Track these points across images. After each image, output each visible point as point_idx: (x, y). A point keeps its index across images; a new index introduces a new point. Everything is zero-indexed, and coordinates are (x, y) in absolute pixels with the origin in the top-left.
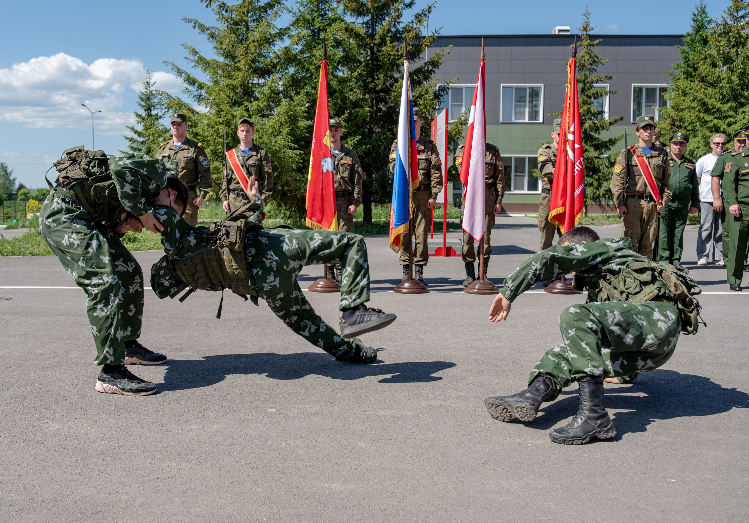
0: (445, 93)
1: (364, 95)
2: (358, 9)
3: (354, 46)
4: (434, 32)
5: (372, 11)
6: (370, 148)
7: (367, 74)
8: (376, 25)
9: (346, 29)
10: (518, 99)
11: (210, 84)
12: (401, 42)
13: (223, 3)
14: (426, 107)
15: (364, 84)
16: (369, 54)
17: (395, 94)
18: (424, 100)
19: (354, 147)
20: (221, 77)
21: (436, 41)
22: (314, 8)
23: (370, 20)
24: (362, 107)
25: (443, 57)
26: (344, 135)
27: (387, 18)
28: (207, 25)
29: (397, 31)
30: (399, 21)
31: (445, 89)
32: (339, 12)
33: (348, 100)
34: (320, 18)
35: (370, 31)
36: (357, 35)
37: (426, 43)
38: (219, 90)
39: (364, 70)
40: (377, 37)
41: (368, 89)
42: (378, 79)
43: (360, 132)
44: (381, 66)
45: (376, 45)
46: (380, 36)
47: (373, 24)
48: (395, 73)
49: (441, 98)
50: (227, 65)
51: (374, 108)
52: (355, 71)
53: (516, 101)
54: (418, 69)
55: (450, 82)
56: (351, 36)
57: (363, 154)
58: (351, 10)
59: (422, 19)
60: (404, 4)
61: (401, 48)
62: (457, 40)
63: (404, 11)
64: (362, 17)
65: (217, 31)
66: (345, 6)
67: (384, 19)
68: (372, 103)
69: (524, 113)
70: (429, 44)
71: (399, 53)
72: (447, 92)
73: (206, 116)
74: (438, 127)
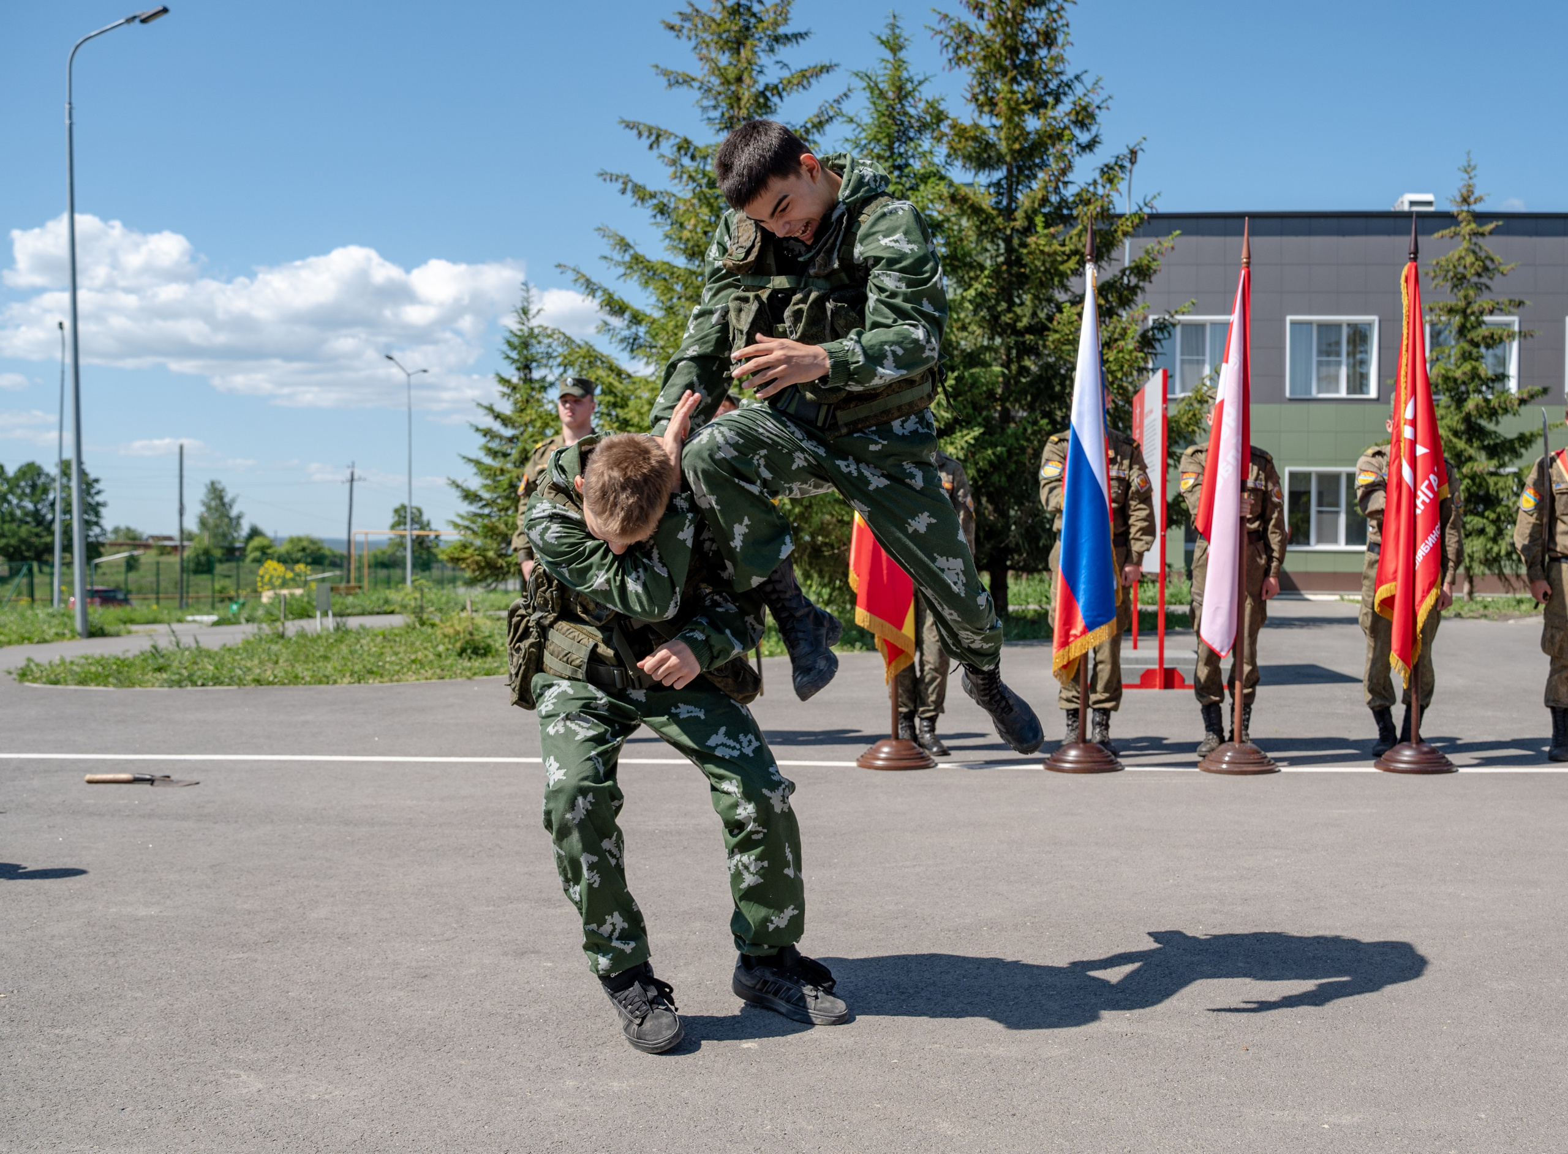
0: (1166, 335)
1: (992, 338)
2: (979, 155)
3: (970, 233)
4: (1142, 204)
5: (1008, 159)
6: (1002, 453)
7: (997, 294)
8: (1017, 190)
9: (953, 198)
10: (1324, 348)
11: (657, 314)
12: (1071, 225)
13: (687, 141)
14: (1122, 367)
15: (992, 316)
16: (1002, 251)
17: (1057, 336)
18: (1119, 352)
19: (968, 450)
20: (679, 298)
21: (1146, 223)
22: (882, 153)
23: (1006, 178)
24: (986, 365)
25: (1159, 257)
26: (946, 424)
27: (1041, 175)
28: (651, 188)
29: (1063, 201)
30: (1066, 179)
31: (1166, 326)
32: (936, 160)
33: (956, 349)
34: (896, 173)
35: (1005, 203)
36: (976, 210)
37: (1125, 228)
38: (676, 327)
39: (990, 285)
40: (1019, 214)
41: (1000, 326)
42: (1022, 304)
43: (980, 420)
44: (1027, 277)
45: (1018, 231)
46: (1026, 212)
47: (1010, 187)
48: (1056, 292)
49: (1157, 345)
50: (692, 273)
51: (1014, 367)
52: (970, 286)
53: (1320, 353)
54: (1107, 282)
55: (1176, 312)
56: (963, 213)
57: (987, 467)
58: (964, 157)
59: (1115, 176)
60: (1078, 145)
61: (1071, 238)
62: (1193, 222)
63: (1077, 158)
64: (987, 172)
65: (673, 199)
66: (952, 147)
67: (1035, 177)
68: (1008, 356)
69: (1337, 379)
70: (1130, 229)
71: (1067, 249)
72: (1169, 333)
73: (647, 382)
74: (1147, 409)
